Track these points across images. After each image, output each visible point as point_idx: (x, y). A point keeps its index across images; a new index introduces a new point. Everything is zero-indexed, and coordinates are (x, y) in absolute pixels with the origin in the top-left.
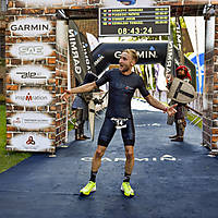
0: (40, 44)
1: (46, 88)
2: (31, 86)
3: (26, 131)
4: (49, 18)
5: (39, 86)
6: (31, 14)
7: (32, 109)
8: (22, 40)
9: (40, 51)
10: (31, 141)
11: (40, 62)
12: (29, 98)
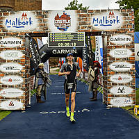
0: (17, 51)
1: (20, 75)
2: (11, 74)
3: (9, 98)
4: (21, 37)
5: (16, 74)
6: (11, 35)
7: (12, 87)
8: (7, 49)
9: (16, 55)
10: (11, 104)
11: (16, 61)
12: (10, 81)
